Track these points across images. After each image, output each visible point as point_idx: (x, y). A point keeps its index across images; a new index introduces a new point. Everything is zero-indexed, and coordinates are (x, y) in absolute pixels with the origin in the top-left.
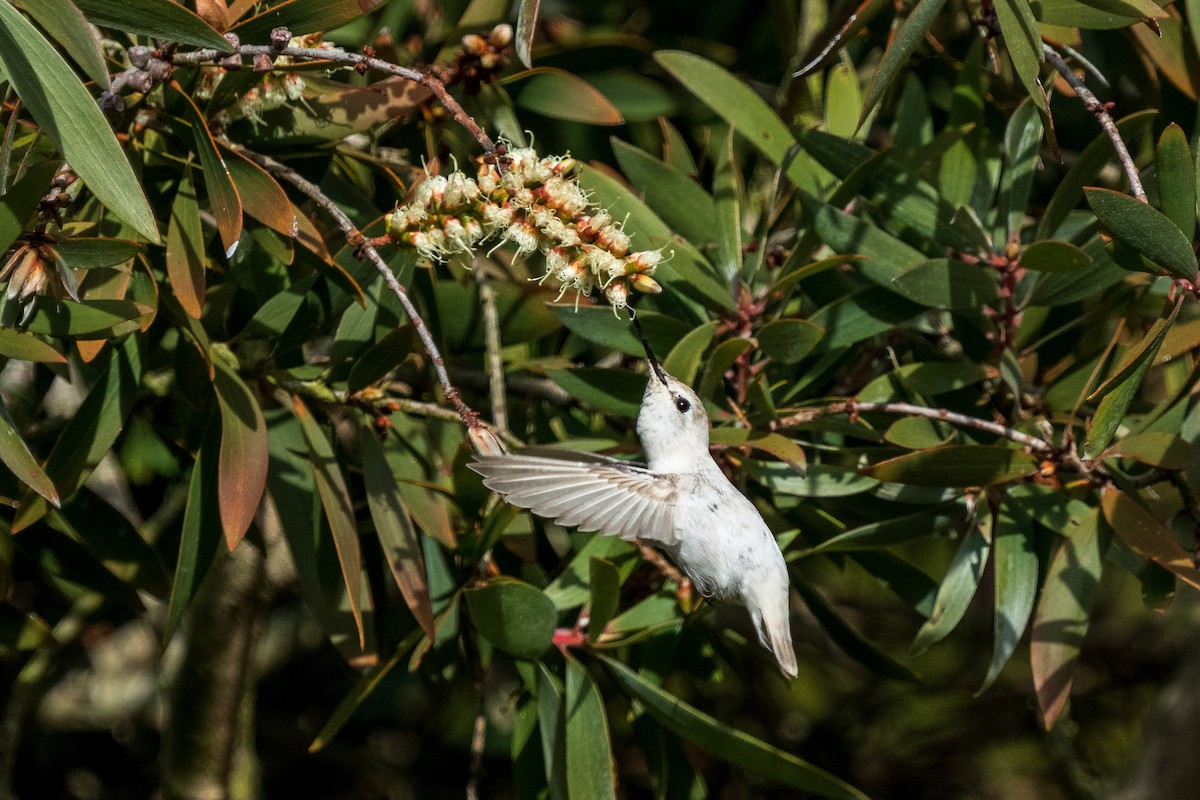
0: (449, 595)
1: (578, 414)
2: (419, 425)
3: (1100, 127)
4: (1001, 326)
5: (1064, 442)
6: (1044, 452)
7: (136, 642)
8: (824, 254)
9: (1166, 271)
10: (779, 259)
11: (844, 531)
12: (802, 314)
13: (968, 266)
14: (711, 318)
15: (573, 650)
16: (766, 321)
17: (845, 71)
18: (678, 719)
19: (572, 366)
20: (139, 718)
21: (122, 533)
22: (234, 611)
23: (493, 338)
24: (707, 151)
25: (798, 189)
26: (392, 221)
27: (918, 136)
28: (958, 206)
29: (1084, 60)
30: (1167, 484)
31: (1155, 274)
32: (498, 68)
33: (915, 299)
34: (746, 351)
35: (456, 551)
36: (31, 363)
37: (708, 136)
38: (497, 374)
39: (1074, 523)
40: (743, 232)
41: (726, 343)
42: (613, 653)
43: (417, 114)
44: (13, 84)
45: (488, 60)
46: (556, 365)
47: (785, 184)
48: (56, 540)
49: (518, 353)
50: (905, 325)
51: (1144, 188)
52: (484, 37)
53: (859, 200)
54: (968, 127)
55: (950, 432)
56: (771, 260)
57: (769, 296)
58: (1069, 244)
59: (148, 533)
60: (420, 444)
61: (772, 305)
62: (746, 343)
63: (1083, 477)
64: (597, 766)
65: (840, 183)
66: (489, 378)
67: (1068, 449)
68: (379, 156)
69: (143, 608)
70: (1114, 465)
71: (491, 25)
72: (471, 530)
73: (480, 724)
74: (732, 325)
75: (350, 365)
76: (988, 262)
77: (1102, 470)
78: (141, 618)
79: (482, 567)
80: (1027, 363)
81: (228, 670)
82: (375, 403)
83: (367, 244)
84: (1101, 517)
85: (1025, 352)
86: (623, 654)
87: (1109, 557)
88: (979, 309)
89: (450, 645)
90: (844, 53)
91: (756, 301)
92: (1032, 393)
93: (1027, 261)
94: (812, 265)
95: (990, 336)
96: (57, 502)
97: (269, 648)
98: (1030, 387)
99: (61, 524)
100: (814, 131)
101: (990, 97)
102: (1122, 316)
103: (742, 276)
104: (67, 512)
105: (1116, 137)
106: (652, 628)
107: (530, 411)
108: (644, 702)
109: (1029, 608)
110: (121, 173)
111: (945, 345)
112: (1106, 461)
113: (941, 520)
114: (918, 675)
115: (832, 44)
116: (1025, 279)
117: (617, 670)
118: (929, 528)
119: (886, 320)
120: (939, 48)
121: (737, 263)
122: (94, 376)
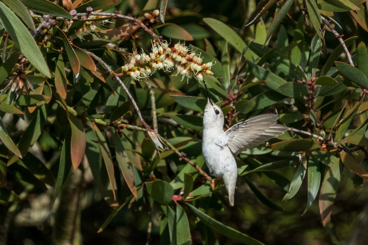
0: (140, 185)
1: (180, 129)
2: (131, 133)
3: (339, 42)
4: (310, 102)
5: (329, 138)
6: (323, 141)
7: (45, 199)
8: (255, 80)
9: (359, 87)
10: (241, 82)
11: (262, 165)
12: (248, 99)
13: (300, 83)
14: (221, 100)
15: (178, 202)
16: (237, 101)
17: (262, 24)
18: (211, 223)
19: (178, 114)
20: (45, 222)
21: (40, 166)
22: (74, 190)
23: (154, 106)
24: (219, 49)
25: (247, 60)
26: (124, 68)
27: (284, 44)
28: (296, 66)
29: (335, 21)
30: (361, 151)
31: (356, 88)
32: (155, 23)
33: (283, 94)
34: (231, 110)
35: (143, 171)
36: (12, 114)
37: (219, 44)
38: (155, 117)
39: (332, 163)
40: (230, 73)
41: (225, 107)
42: (191, 202)
43: (130, 37)
44: (6, 30)
45: (152, 21)
46: (173, 114)
47: (243, 59)
48: (20, 169)
49: (161, 111)
50: (280, 102)
51: (353, 61)
52: (151, 14)
53: (266, 63)
54: (299, 42)
55: (294, 135)
56: (239, 82)
57: (238, 93)
58: (331, 77)
59: (48, 166)
60: (131, 138)
61: (240, 96)
62: (231, 107)
63: (335, 148)
64: (186, 237)
65: (260, 58)
66: (152, 118)
67: (330, 140)
68: (119, 50)
69: (46, 189)
70: (344, 145)
71: (153, 10)
72: (147, 165)
73: (150, 224)
74: (227, 102)
75: (110, 114)
76: (306, 83)
77: (341, 146)
78: (46, 192)
79: (150, 176)
80: (317, 114)
81: (73, 208)
82: (118, 126)
83: (116, 75)
84: (340, 161)
85: (317, 110)
86: (194, 203)
87: (343, 173)
88: (303, 97)
89: (140, 200)
90: (261, 18)
91: (234, 95)
92: (319, 123)
93: (318, 82)
94: (252, 83)
95: (306, 105)
96: (21, 157)
97: (85, 202)
98: (318, 120)
99: (22, 164)
100: (252, 42)
101: (306, 32)
102: (347, 99)
103: (230, 87)
104: (23, 160)
105: (344, 45)
106: (202, 195)
107: (165, 128)
108: (200, 218)
109: (318, 189)
110: (39, 57)
111: (292, 108)
112: (342, 144)
113: (291, 162)
114: (284, 209)
115: (257, 16)
116: (317, 88)
117: (192, 208)
118: (288, 164)
119: (274, 100)
120: (290, 17)
121: (229, 83)
122: (32, 118)
